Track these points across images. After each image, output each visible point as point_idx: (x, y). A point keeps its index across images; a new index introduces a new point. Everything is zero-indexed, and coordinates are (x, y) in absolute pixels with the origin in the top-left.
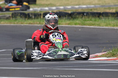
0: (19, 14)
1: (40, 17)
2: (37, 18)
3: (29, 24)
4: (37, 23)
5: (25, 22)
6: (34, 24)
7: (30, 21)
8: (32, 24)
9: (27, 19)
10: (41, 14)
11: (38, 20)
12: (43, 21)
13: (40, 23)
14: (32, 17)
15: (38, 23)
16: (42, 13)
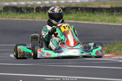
0: (11, 8)
1: (33, 12)
2: (30, 12)
3: (22, 18)
4: (29, 18)
5: (17, 17)
6: (27, 18)
7: (22, 15)
8: (24, 18)
9: (19, 13)
10: (33, 9)
11: (30, 14)
12: (36, 16)
13: (32, 18)
14: (24, 11)
15: (31, 17)
16: (35, 8)
